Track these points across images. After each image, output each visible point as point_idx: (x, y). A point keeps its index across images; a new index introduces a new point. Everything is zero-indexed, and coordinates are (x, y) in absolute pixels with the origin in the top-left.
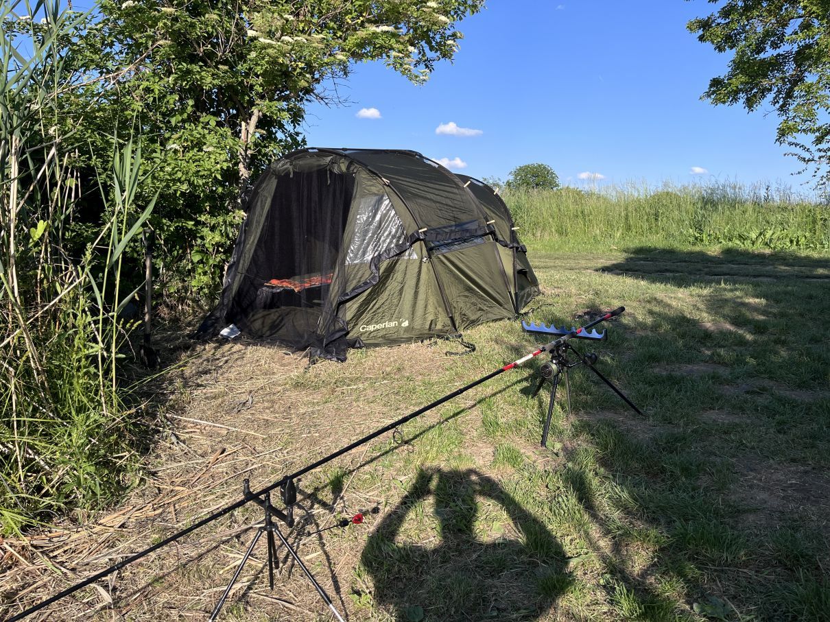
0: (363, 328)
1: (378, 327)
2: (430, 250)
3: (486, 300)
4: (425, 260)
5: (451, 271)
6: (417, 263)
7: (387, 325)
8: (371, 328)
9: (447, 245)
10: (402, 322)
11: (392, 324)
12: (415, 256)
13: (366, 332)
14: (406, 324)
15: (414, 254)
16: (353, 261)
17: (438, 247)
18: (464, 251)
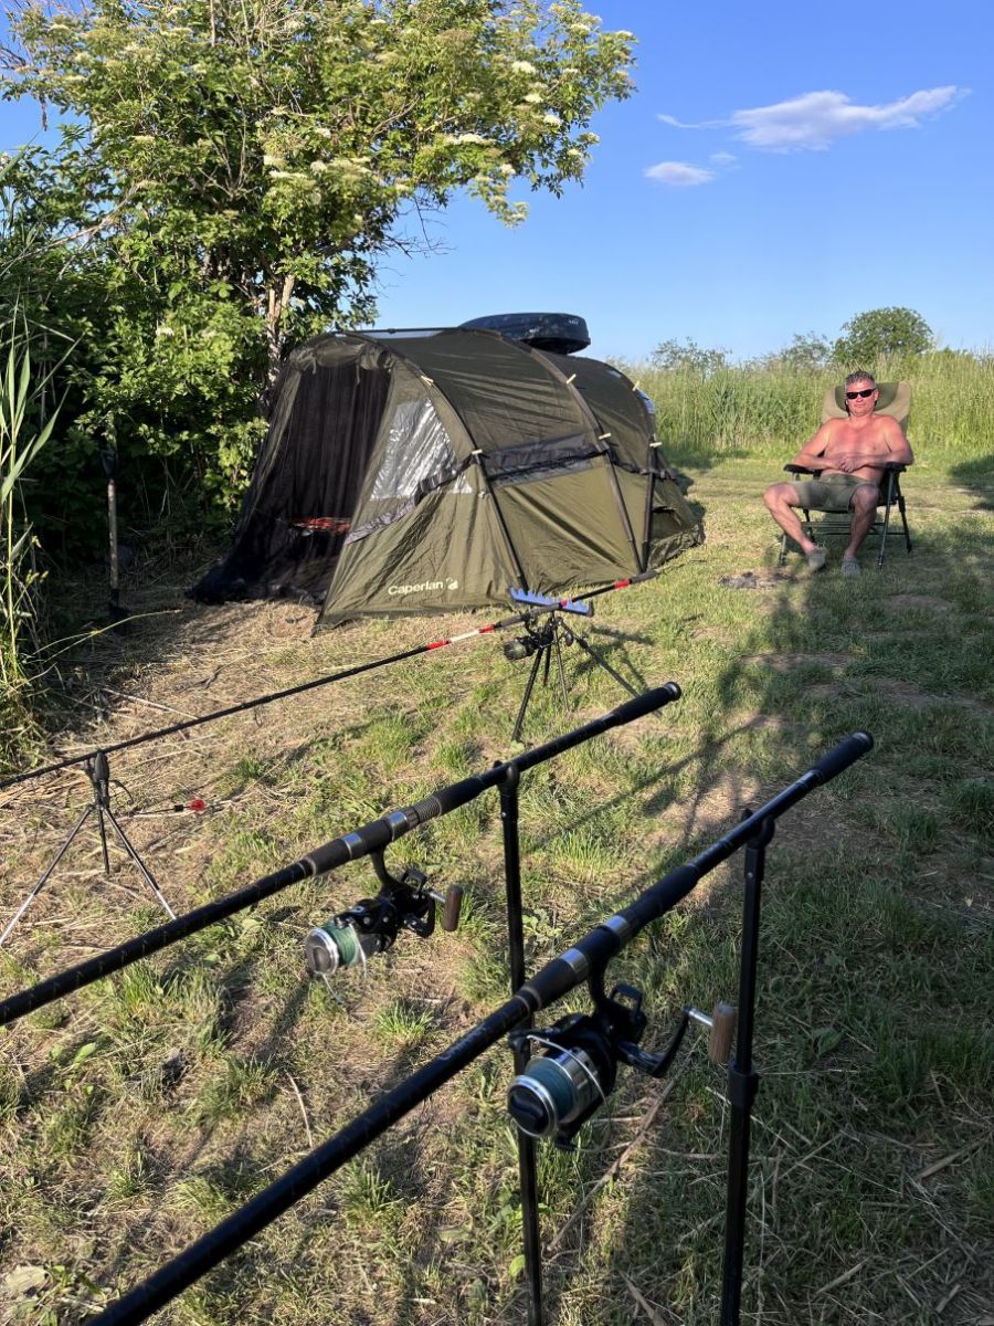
0: (393, 590)
1: (414, 588)
2: (490, 480)
3: (586, 554)
4: (481, 495)
5: (525, 510)
6: (471, 501)
7: (428, 586)
8: (404, 590)
9: (522, 472)
10: (450, 582)
11: (435, 585)
12: (468, 489)
13: (397, 595)
14: (454, 586)
15: (466, 487)
16: (381, 494)
17: (504, 476)
18: (554, 481)
